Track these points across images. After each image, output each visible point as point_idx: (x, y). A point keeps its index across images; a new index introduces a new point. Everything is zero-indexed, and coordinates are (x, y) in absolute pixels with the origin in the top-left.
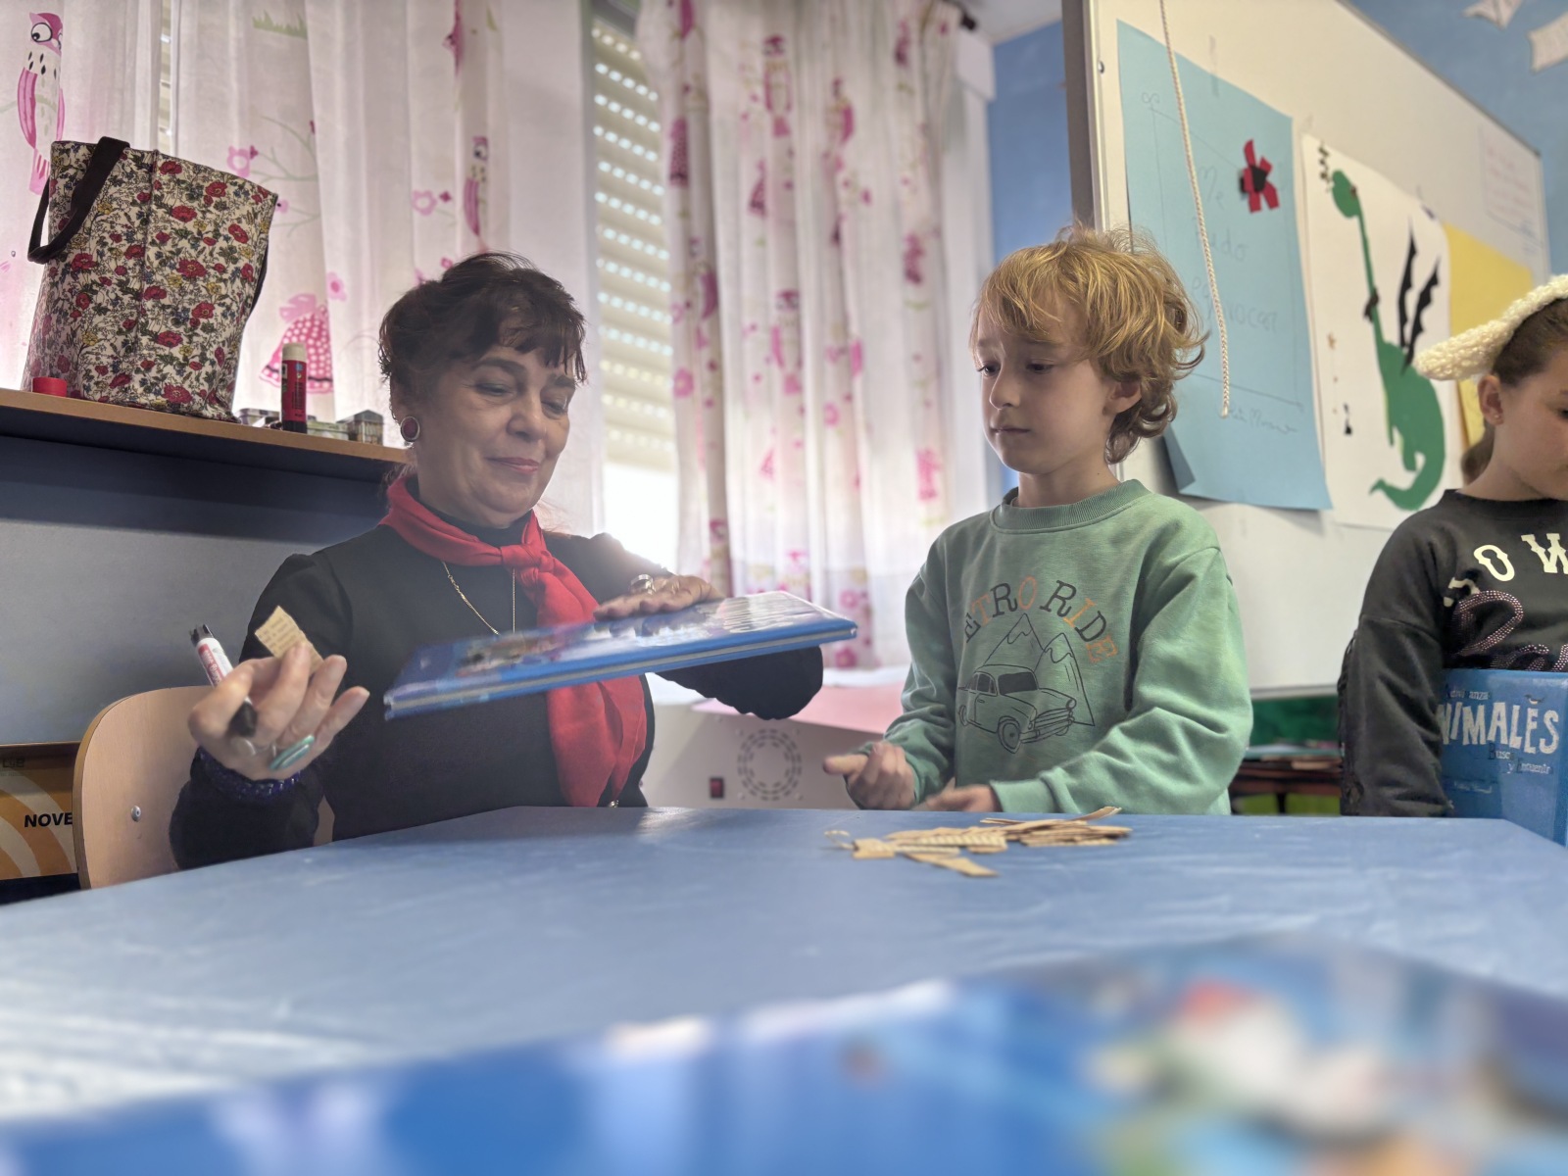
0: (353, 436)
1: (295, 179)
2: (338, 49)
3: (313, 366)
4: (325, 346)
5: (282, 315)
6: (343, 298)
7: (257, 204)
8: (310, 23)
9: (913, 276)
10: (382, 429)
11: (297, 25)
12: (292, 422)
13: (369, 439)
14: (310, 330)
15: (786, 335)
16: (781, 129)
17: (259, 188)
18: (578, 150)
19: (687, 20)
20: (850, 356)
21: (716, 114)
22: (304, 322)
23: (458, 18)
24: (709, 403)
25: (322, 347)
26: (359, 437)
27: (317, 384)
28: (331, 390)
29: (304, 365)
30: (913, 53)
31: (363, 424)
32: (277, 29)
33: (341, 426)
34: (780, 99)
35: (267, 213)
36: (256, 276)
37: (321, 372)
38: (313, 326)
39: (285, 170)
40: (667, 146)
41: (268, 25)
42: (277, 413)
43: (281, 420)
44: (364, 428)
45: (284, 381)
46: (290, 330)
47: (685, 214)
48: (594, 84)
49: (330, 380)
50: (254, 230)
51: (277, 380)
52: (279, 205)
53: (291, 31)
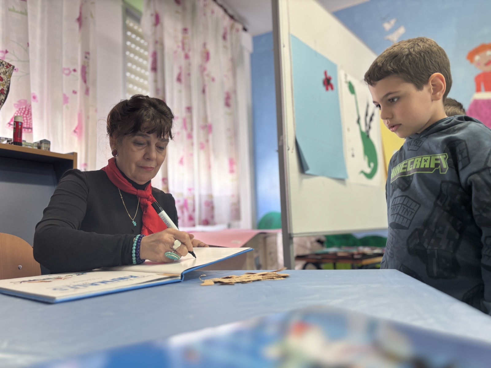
0: (39, 147)
1: (21, 61)
2: (38, 20)
3: (25, 124)
5: (15, 106)
6: (37, 101)
7: (7, 68)
8: (29, 11)
9: (227, 104)
10: (50, 146)
11: (24, 11)
12: (17, 142)
13: (45, 149)
14: (25, 112)
15: (188, 121)
16: (187, 57)
17: (8, 64)
18: (120, 59)
19: (157, 20)
20: (208, 128)
21: (167, 51)
22: (22, 109)
23: (81, 13)
25: (29, 117)
26: (41, 148)
27: (26, 130)
28: (32, 132)
29: (22, 123)
30: (228, 37)
31: (43, 144)
32: (17, 12)
33: (35, 144)
34: (187, 47)
35: (11, 72)
36: (5, 92)
37: (28, 126)
38: (26, 110)
39: (17, 58)
40: (150, 60)
41: (13, 10)
42: (12, 139)
43: (13, 141)
44: (43, 146)
45: (14, 128)
46: (18, 111)
47: (156, 81)
48: (126, 38)
49: (31, 129)
50: (5, 77)
51: (12, 128)
52: (15, 70)
53: (22, 13)
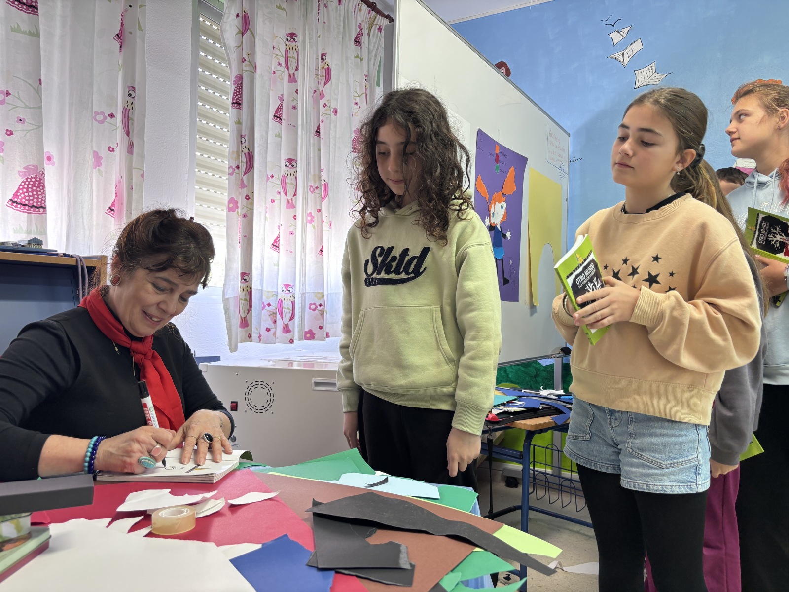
1: (30, 108)
2: (57, 38)
3: (35, 200)
4: (42, 191)
5: (19, 175)
6: (53, 164)
8: (41, 28)
11: (33, 30)
14: (34, 183)
16: (292, 79)
18: (188, 82)
19: (246, 24)
20: (323, 190)
22: (32, 178)
23: (122, 24)
24: (245, 216)
25: (40, 191)
27: (37, 210)
28: (45, 212)
30: (364, 40)
32: (24, 32)
37: (39, 203)
38: (36, 180)
39: (24, 103)
41: (17, 30)
46: (23, 182)
47: (239, 123)
49: (44, 208)
52: (21, 120)
53: (30, 34)
